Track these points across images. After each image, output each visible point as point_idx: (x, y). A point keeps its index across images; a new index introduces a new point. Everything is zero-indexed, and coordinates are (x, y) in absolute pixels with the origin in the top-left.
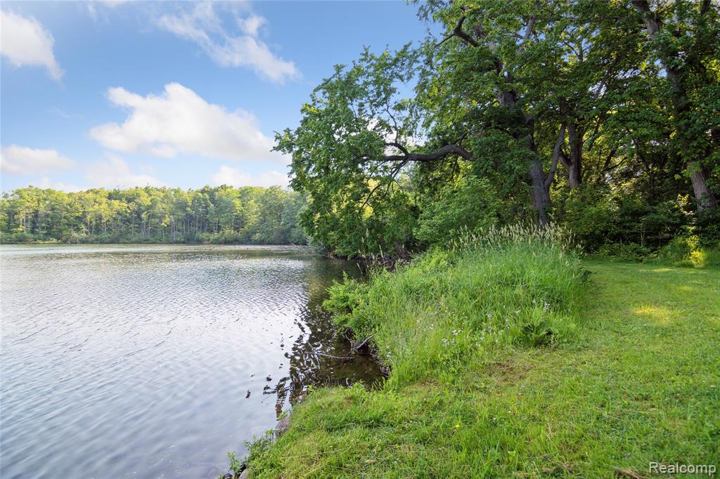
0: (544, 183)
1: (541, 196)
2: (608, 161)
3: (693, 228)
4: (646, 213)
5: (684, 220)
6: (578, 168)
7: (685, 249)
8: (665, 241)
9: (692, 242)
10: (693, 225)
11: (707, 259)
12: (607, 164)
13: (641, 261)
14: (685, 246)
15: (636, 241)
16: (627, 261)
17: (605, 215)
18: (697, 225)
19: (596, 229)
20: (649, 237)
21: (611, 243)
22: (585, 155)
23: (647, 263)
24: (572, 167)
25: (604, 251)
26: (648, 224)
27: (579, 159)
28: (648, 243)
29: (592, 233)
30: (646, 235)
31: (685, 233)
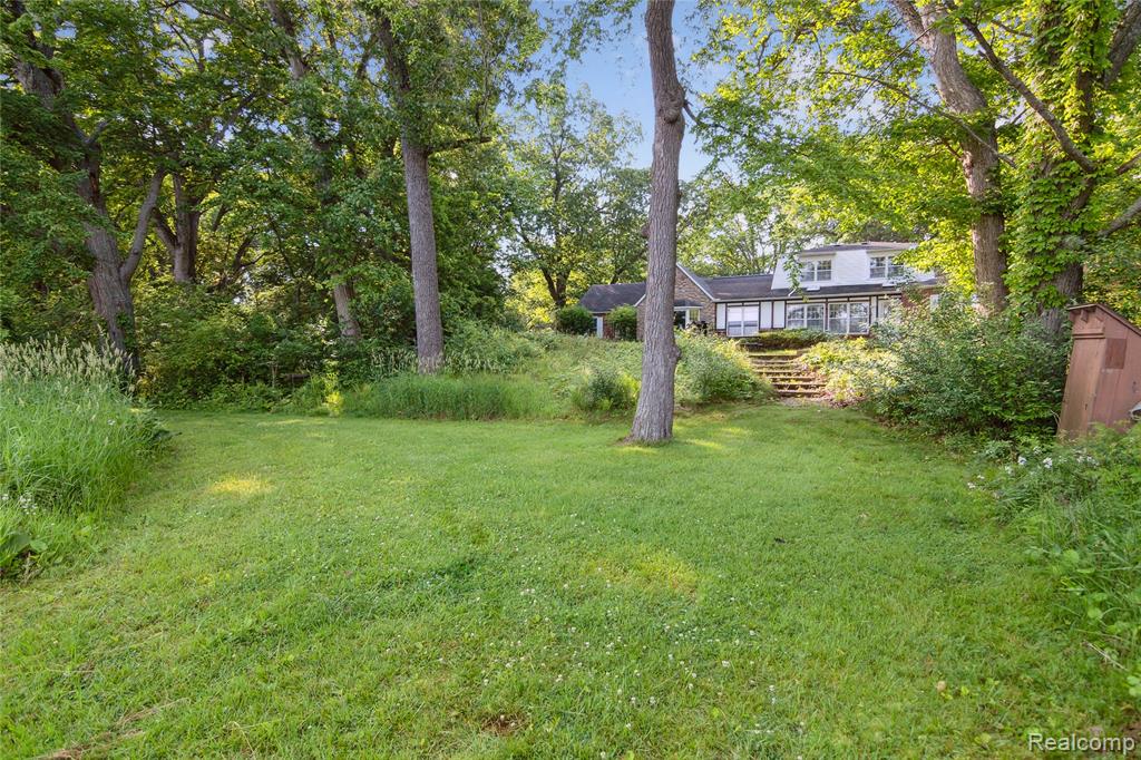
0: (119, 271)
1: (112, 293)
2: (242, 251)
3: (334, 363)
4: (280, 339)
5: (326, 353)
6: (191, 255)
7: (321, 392)
8: (300, 381)
9: (330, 380)
10: (334, 359)
11: (344, 402)
12: (238, 256)
13: (269, 410)
14: (322, 387)
15: (266, 381)
16: (250, 410)
17: (221, 336)
18: (339, 359)
19: (209, 360)
20: (282, 375)
21: (230, 384)
22: (204, 236)
23: (277, 412)
24: (179, 252)
25: (219, 395)
26: (283, 355)
27: (192, 238)
28: (282, 383)
29: (202, 367)
30: (280, 371)
31: (322, 369)
